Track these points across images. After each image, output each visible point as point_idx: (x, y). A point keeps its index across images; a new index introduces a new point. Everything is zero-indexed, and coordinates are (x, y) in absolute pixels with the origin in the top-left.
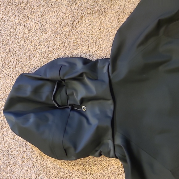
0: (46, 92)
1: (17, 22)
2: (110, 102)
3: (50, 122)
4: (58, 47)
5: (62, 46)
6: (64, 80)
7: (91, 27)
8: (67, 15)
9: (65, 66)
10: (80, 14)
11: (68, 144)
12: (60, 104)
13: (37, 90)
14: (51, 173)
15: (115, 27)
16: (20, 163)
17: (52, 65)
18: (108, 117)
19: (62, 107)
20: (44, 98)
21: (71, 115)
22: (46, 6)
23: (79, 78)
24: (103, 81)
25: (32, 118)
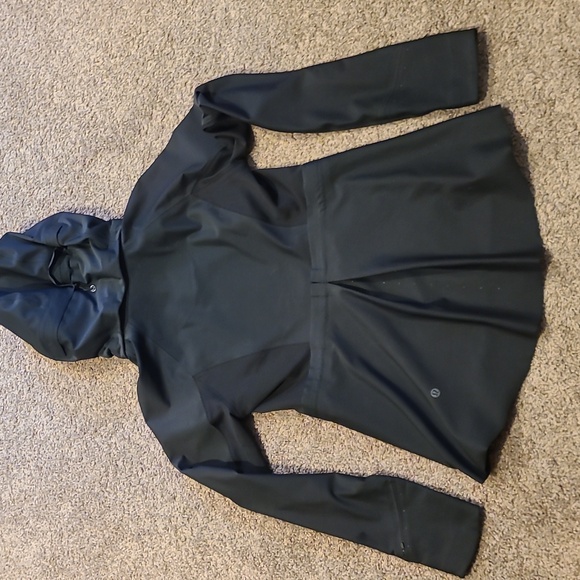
0: (39, 263)
1: (5, 147)
2: (121, 281)
3: (42, 307)
4: (63, 193)
5: (68, 193)
6: (66, 247)
7: (107, 168)
8: (77, 146)
9: (66, 225)
10: (93, 148)
11: (65, 338)
12: (59, 281)
13: (26, 260)
14: (50, 383)
15: (139, 173)
16: (6, 367)
17: (51, 222)
18: (117, 301)
19: (61, 285)
20: (36, 271)
21: (74, 297)
22: (48, 128)
23: (84, 245)
24: (113, 252)
25: (18, 300)
